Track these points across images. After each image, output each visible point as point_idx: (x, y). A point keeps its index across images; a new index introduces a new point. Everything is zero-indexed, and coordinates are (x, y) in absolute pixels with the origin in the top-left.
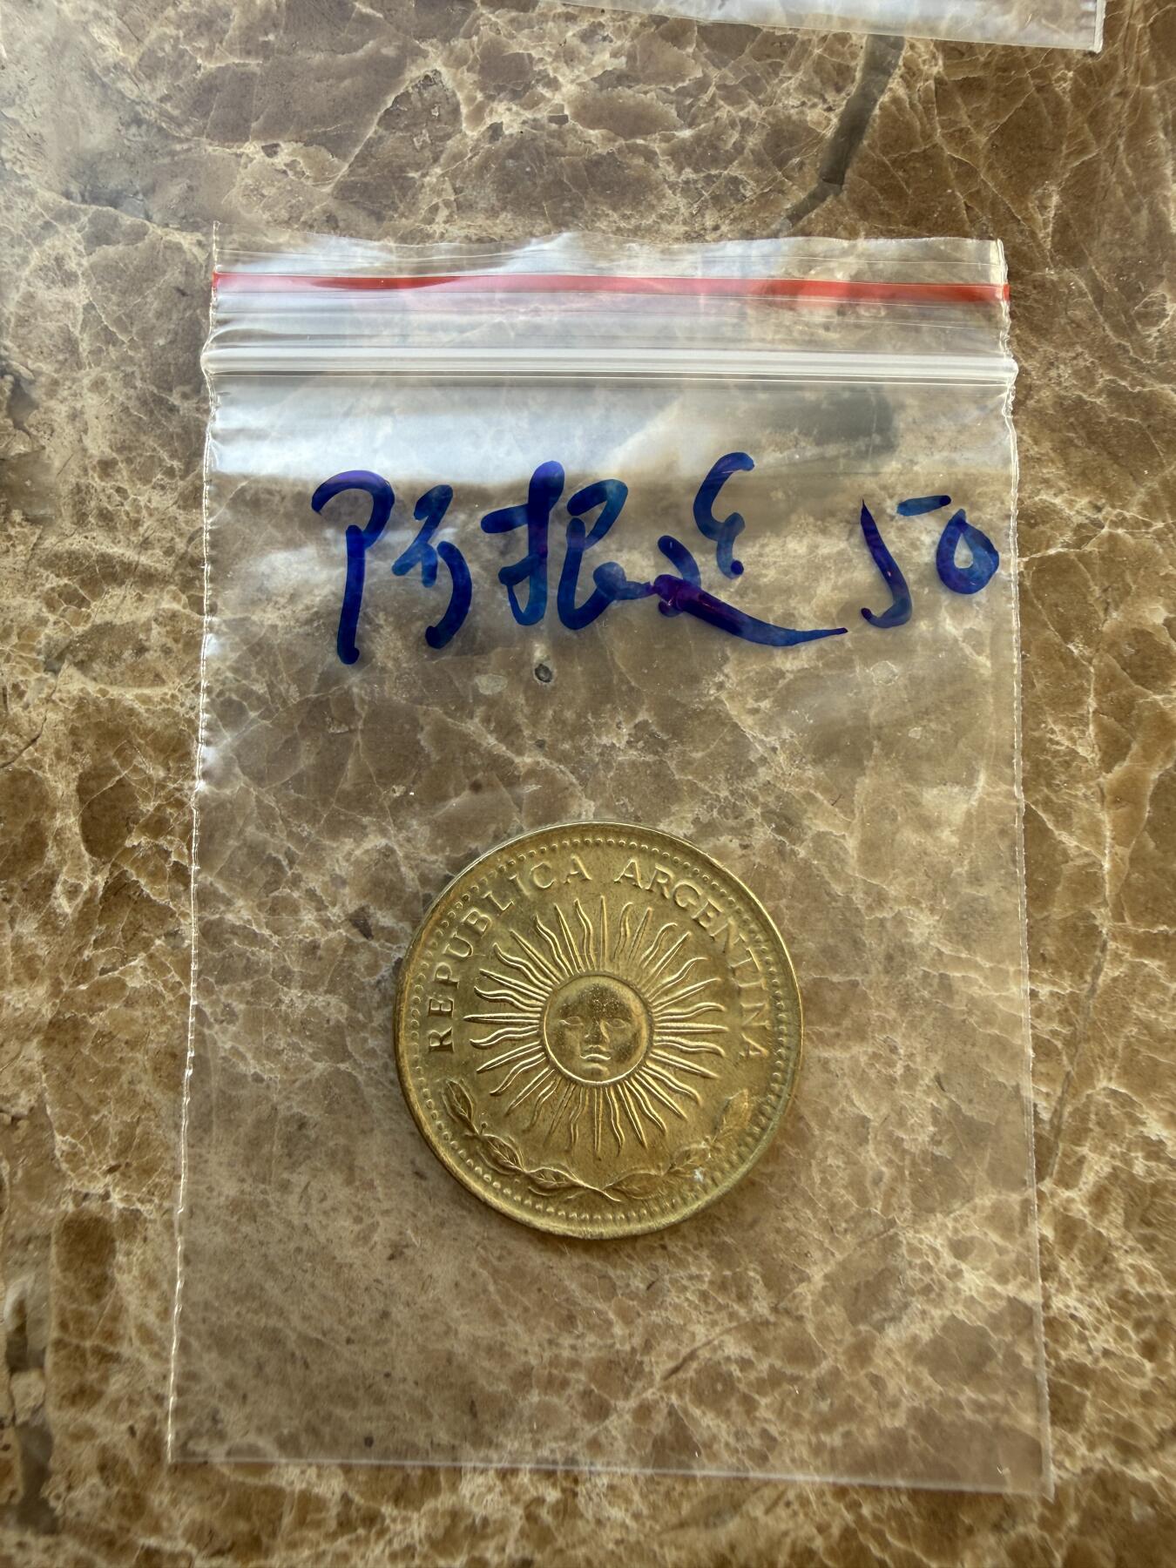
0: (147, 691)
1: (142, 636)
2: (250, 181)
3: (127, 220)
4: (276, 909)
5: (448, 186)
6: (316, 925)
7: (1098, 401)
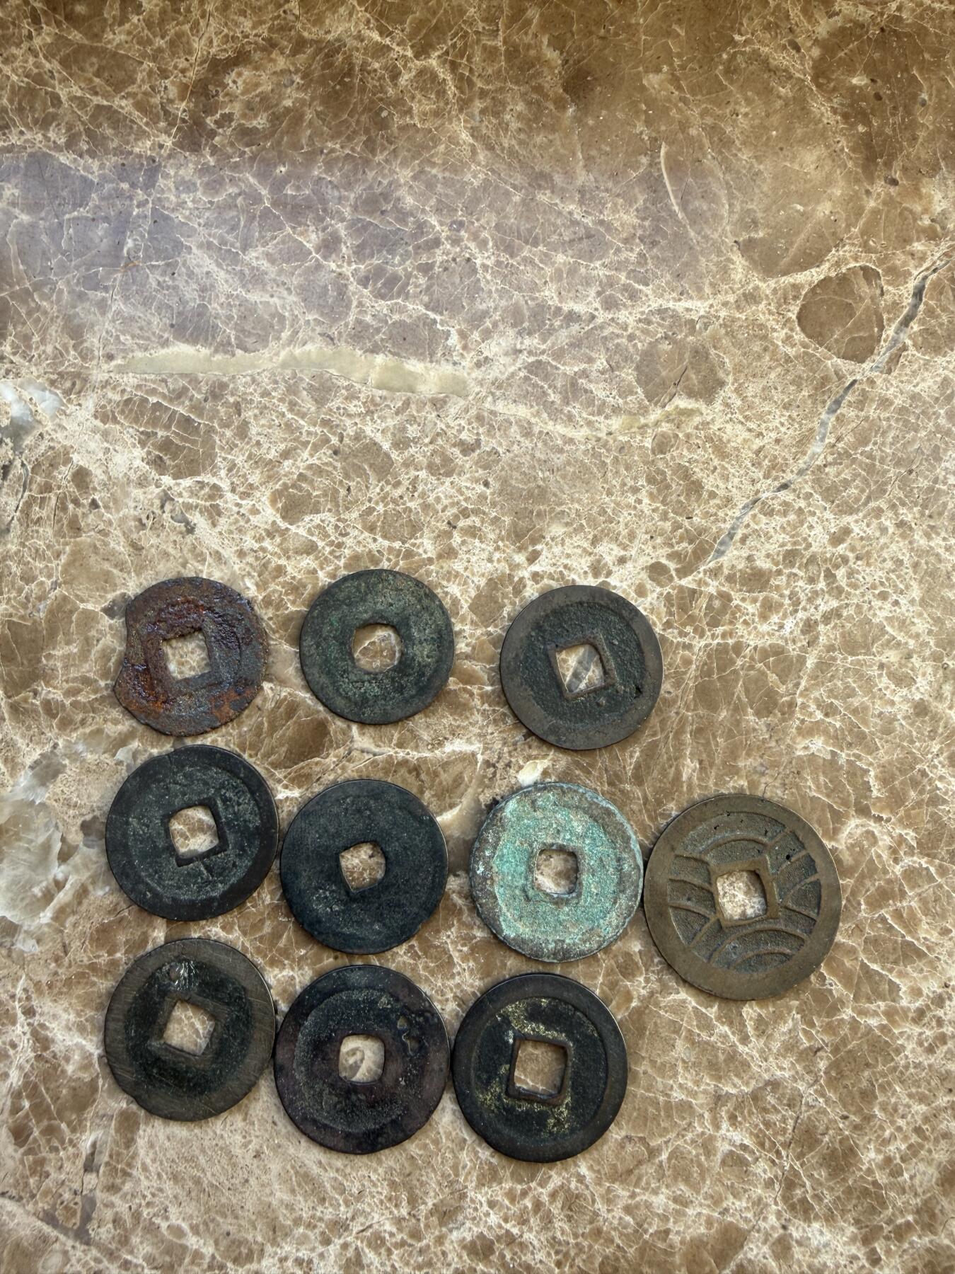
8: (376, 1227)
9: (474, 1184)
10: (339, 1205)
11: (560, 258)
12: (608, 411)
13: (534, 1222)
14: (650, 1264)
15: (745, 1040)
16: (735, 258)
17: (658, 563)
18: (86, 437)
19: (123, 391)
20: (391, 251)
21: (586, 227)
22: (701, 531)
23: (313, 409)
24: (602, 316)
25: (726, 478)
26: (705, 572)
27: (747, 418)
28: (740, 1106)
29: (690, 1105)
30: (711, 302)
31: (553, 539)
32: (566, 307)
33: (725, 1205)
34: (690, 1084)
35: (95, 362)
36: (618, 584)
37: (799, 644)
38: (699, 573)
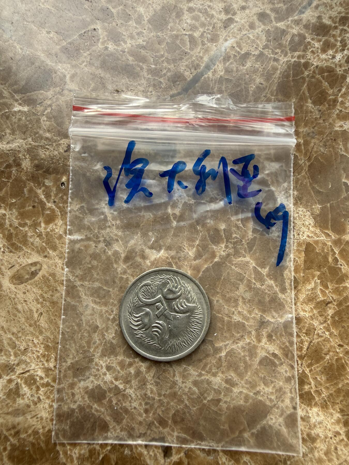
8: (32, 372)
9: (99, 354)
10: (11, 355)
13: (134, 383)
14: (206, 419)
15: (283, 290)
17: (265, 12)
26: (292, 21)
28: (275, 330)
29: (244, 325)
33: (258, 389)
34: (245, 312)
36: (239, 20)
37: (343, 68)
38: (288, 21)
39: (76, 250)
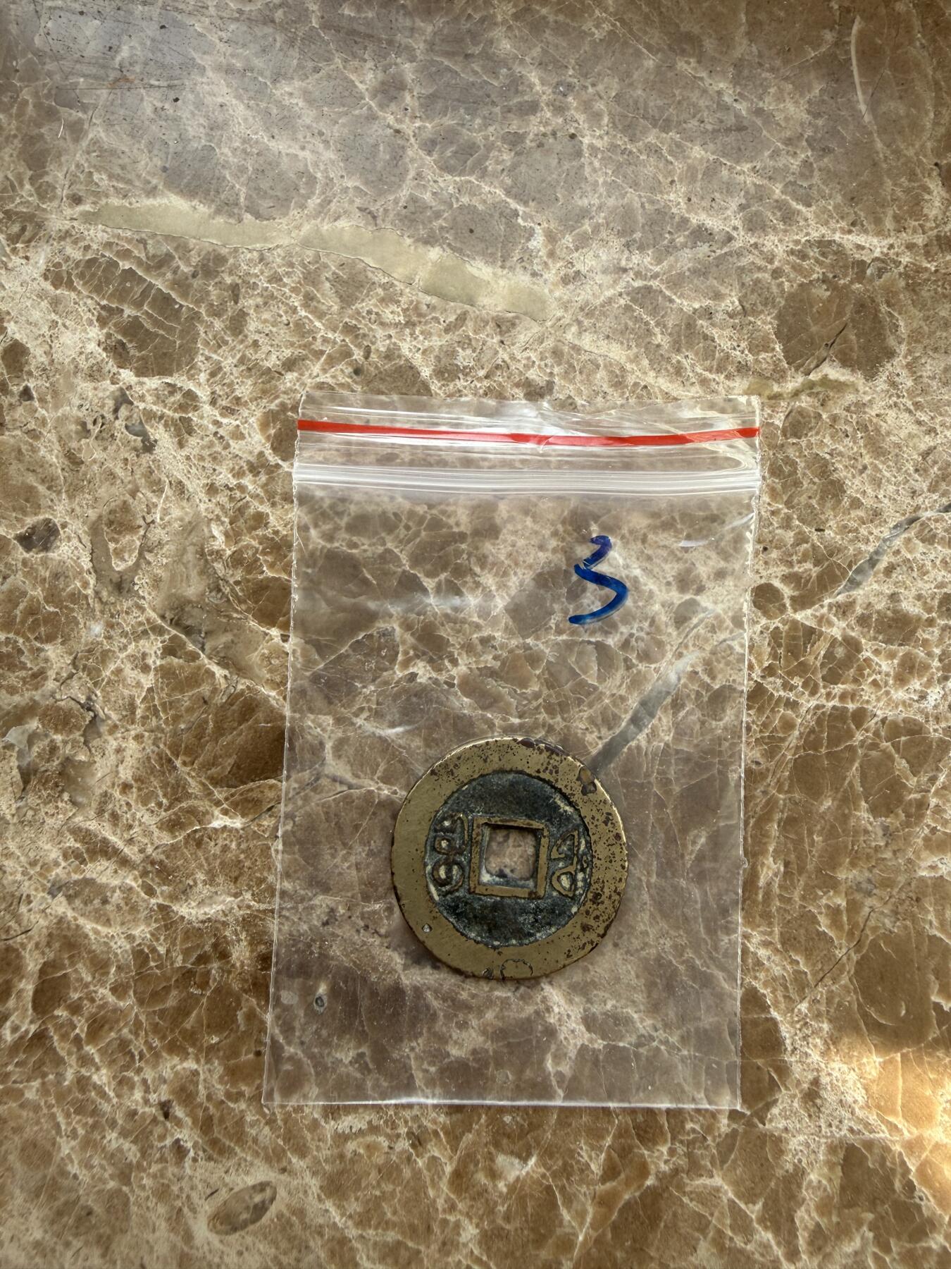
0: (99, 928)
1: (109, 894)
2: (266, 651)
3: (191, 647)
4: (123, 1083)
5: (374, 698)
6: (141, 1101)
7: (682, 968)
11: (697, 152)
12: (731, 369)
16: (932, 186)
17: (769, 585)
18: (29, 303)
19: (87, 248)
20: (473, 112)
21: (738, 116)
22: (833, 551)
23: (335, 308)
24: (743, 238)
25: (877, 483)
26: (830, 606)
27: (916, 404)
30: (891, 241)
31: (631, 532)
32: (694, 220)
35: (55, 204)
36: (710, 605)
37: (944, 725)
38: (822, 606)
39: (349, 1155)
